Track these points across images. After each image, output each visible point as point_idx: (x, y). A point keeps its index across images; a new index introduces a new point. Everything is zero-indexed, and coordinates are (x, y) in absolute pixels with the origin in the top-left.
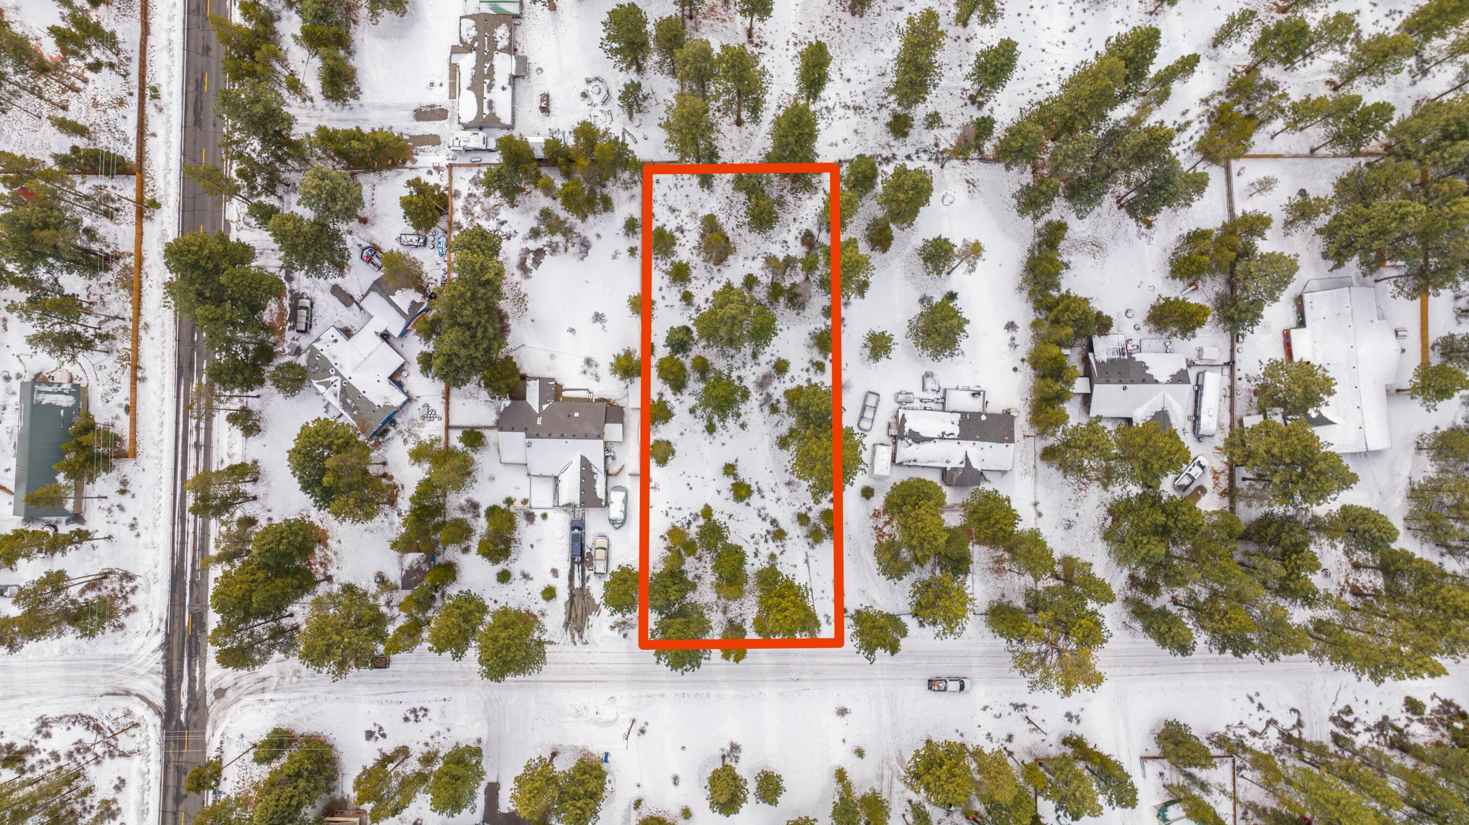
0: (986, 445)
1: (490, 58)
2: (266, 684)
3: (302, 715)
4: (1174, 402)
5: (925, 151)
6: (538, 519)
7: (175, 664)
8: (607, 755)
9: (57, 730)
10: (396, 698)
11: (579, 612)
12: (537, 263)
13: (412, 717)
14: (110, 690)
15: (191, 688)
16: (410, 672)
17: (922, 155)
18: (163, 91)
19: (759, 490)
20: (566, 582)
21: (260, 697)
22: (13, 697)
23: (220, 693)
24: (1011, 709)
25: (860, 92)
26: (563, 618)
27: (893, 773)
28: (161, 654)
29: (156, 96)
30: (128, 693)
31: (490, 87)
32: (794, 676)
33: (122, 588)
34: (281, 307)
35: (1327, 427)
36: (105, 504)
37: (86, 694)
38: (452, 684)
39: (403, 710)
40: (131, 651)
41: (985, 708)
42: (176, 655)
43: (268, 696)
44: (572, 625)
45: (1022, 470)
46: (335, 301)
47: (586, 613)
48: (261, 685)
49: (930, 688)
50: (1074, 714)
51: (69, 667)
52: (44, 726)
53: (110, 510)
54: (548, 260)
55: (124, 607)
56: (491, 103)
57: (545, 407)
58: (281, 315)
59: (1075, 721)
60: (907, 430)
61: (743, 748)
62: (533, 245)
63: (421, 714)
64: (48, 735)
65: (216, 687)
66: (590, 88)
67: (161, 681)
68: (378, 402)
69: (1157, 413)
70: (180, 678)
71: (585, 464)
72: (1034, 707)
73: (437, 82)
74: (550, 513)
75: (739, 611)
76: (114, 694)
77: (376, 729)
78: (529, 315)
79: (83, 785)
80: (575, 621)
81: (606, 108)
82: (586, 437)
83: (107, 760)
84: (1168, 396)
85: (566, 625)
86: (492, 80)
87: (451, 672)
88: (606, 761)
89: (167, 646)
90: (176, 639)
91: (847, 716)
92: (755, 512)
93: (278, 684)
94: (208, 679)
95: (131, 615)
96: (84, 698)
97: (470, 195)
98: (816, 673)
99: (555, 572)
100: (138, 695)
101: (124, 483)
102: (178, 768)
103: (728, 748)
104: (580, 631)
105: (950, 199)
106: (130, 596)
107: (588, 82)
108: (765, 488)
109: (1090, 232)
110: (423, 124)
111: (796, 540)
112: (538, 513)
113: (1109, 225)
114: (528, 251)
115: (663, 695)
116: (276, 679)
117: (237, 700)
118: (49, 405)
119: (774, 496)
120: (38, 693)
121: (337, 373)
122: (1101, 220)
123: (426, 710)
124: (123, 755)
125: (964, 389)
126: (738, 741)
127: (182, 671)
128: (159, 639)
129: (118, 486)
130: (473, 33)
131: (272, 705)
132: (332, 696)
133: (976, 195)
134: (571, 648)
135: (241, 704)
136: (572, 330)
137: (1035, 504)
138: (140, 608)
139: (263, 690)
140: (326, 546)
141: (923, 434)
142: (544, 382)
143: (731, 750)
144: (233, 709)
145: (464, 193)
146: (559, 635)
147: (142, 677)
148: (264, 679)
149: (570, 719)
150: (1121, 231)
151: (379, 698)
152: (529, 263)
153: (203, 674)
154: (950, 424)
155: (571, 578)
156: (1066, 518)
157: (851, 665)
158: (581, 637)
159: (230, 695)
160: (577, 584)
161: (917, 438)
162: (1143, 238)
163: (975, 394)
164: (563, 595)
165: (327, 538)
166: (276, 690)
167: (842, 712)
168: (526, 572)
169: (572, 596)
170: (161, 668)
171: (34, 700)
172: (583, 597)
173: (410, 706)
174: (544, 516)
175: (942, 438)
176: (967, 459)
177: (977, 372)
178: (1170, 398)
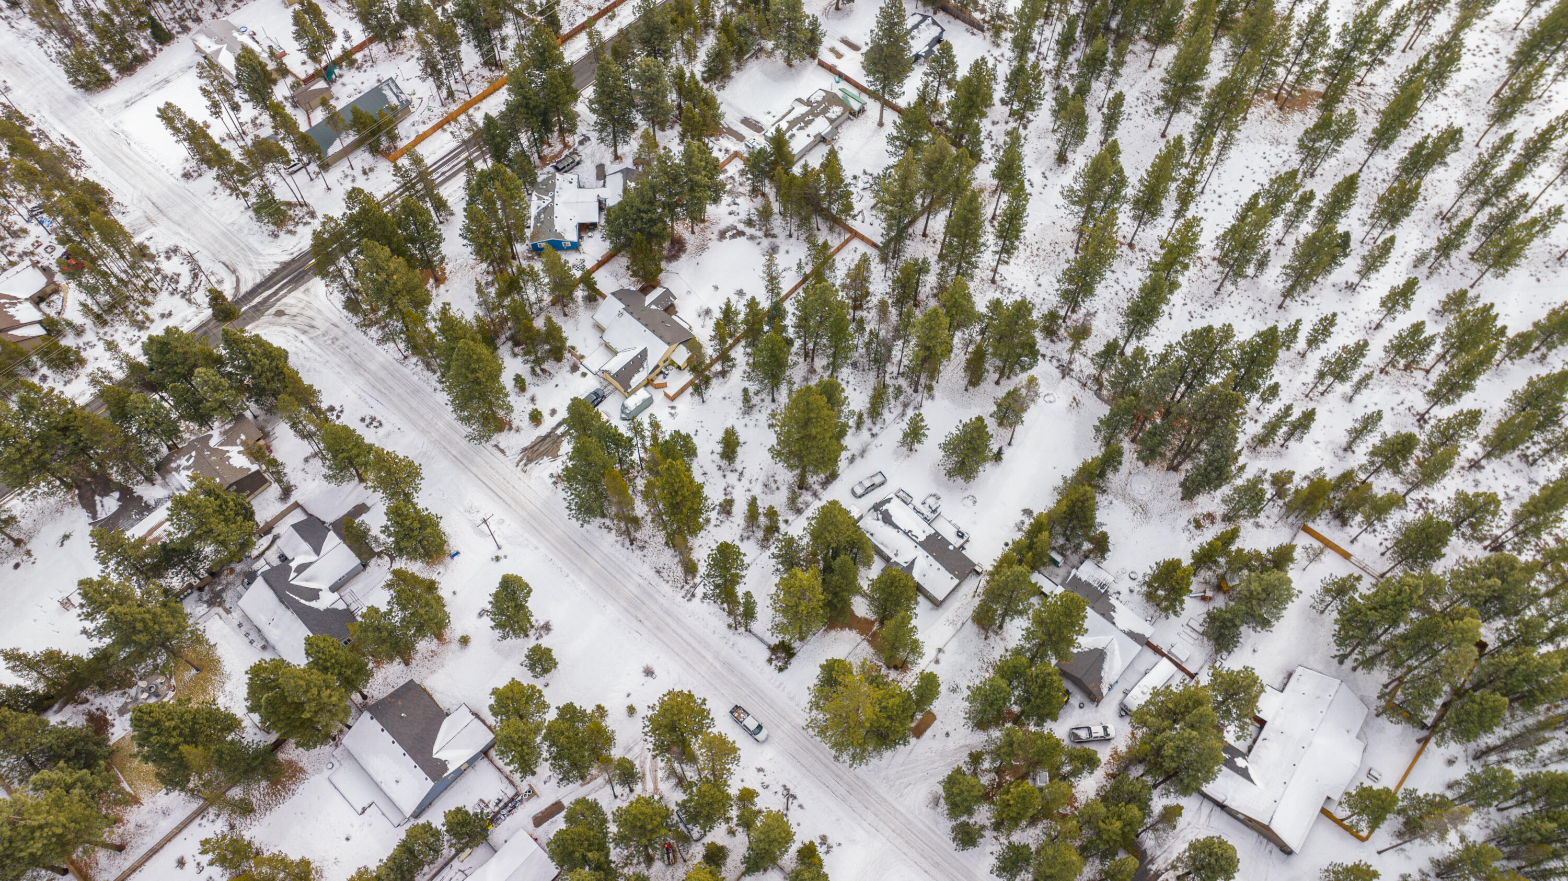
0: (937, 565)
1: (817, 115)
2: (311, 330)
3: (308, 365)
4: (1117, 653)
5: (1059, 360)
6: (578, 373)
7: (278, 277)
8: (457, 553)
9: (176, 260)
10: (372, 402)
11: (542, 449)
12: (733, 236)
13: (368, 421)
14: (228, 263)
15: (269, 297)
16: (399, 395)
17: (1054, 361)
18: (617, 20)
19: (741, 474)
20: (554, 424)
21: (298, 334)
22: (180, 225)
23: (280, 313)
24: (781, 790)
25: (1041, 297)
26: (527, 443)
27: (640, 756)
28: (278, 266)
29: (612, 18)
30: (234, 272)
31: (801, 128)
32: (640, 616)
33: (303, 217)
34: (561, 152)
35: (1245, 780)
36: (349, 171)
37: (214, 255)
38: (414, 424)
39: (367, 412)
40: (264, 253)
41: (760, 770)
42: (285, 273)
43: (303, 337)
44: (528, 453)
45: (951, 618)
46: (594, 172)
47: (546, 453)
48: (307, 328)
49: (731, 712)
50: (829, 841)
51: (224, 234)
52: (174, 251)
53: (346, 176)
54: (741, 240)
55: (291, 228)
56: (793, 136)
57: (653, 307)
58: (556, 156)
59: (825, 847)
60: (884, 508)
61: (552, 634)
62: (741, 227)
63: (375, 424)
64: (168, 258)
65: (282, 308)
66: (863, 177)
67: (259, 279)
68: (558, 227)
69: (1096, 649)
70: (271, 287)
71: (643, 355)
72: (801, 806)
73: (773, 113)
74: (590, 375)
75: (647, 538)
76: (227, 266)
77: (338, 409)
78: (699, 259)
79: (150, 298)
80: (532, 453)
81: (861, 193)
82: (661, 337)
83: (177, 297)
84: (1115, 642)
85: (525, 450)
86: (806, 126)
87: (422, 416)
88: (453, 557)
89: (285, 266)
90: (294, 266)
91: (649, 678)
92: (725, 485)
93: (317, 336)
94: (284, 301)
95: (289, 236)
96: (210, 255)
97: (731, 177)
98: (657, 628)
99: (553, 412)
100: (238, 278)
101: (371, 170)
102: (205, 333)
103: (542, 623)
104: (530, 461)
105: (1051, 399)
106: (301, 225)
107: (865, 173)
108: (747, 475)
109: (1145, 498)
110: (743, 126)
111: (735, 526)
112: (582, 369)
113: (1165, 505)
114: (735, 228)
115: (537, 548)
116: (319, 332)
117: (284, 325)
118: (385, 96)
119: (748, 485)
120: (193, 234)
121: (553, 197)
122: (1160, 497)
123: (381, 425)
124: (189, 301)
125: (954, 525)
126: (554, 625)
127: (276, 284)
128: (286, 258)
129: (367, 167)
130: (819, 99)
131: (299, 344)
132: (338, 369)
133: (1074, 412)
134: (512, 466)
135: (283, 329)
136: (716, 288)
137: (940, 650)
138: (298, 236)
139: (305, 332)
140: (437, 287)
141: (894, 519)
142: (668, 293)
143: (542, 627)
144: (276, 328)
145: (729, 174)
146: (513, 452)
147: (252, 270)
148: (313, 327)
149: (461, 509)
150: (1171, 516)
151: (363, 394)
152: (728, 234)
153: (284, 296)
154: (922, 531)
155: (559, 425)
156: (958, 682)
157: (690, 645)
158: (526, 465)
159: (284, 319)
160: (559, 431)
161: (887, 519)
162: (1187, 533)
163: (960, 535)
164: (544, 430)
165: (443, 283)
166: (312, 338)
167: (649, 672)
168: (537, 397)
169: (549, 435)
170: (268, 273)
171: (187, 235)
172: (555, 442)
173: (373, 414)
174: (584, 375)
175: (906, 533)
176: (913, 562)
177: (975, 523)
178: (1116, 647)
